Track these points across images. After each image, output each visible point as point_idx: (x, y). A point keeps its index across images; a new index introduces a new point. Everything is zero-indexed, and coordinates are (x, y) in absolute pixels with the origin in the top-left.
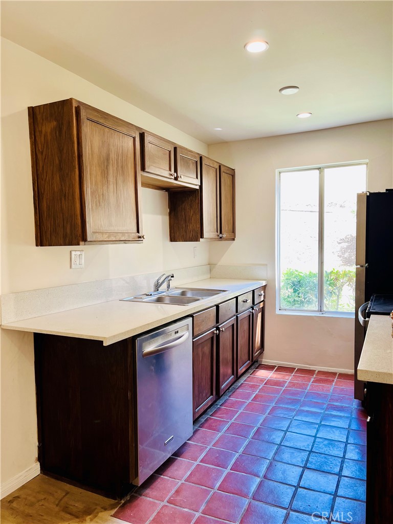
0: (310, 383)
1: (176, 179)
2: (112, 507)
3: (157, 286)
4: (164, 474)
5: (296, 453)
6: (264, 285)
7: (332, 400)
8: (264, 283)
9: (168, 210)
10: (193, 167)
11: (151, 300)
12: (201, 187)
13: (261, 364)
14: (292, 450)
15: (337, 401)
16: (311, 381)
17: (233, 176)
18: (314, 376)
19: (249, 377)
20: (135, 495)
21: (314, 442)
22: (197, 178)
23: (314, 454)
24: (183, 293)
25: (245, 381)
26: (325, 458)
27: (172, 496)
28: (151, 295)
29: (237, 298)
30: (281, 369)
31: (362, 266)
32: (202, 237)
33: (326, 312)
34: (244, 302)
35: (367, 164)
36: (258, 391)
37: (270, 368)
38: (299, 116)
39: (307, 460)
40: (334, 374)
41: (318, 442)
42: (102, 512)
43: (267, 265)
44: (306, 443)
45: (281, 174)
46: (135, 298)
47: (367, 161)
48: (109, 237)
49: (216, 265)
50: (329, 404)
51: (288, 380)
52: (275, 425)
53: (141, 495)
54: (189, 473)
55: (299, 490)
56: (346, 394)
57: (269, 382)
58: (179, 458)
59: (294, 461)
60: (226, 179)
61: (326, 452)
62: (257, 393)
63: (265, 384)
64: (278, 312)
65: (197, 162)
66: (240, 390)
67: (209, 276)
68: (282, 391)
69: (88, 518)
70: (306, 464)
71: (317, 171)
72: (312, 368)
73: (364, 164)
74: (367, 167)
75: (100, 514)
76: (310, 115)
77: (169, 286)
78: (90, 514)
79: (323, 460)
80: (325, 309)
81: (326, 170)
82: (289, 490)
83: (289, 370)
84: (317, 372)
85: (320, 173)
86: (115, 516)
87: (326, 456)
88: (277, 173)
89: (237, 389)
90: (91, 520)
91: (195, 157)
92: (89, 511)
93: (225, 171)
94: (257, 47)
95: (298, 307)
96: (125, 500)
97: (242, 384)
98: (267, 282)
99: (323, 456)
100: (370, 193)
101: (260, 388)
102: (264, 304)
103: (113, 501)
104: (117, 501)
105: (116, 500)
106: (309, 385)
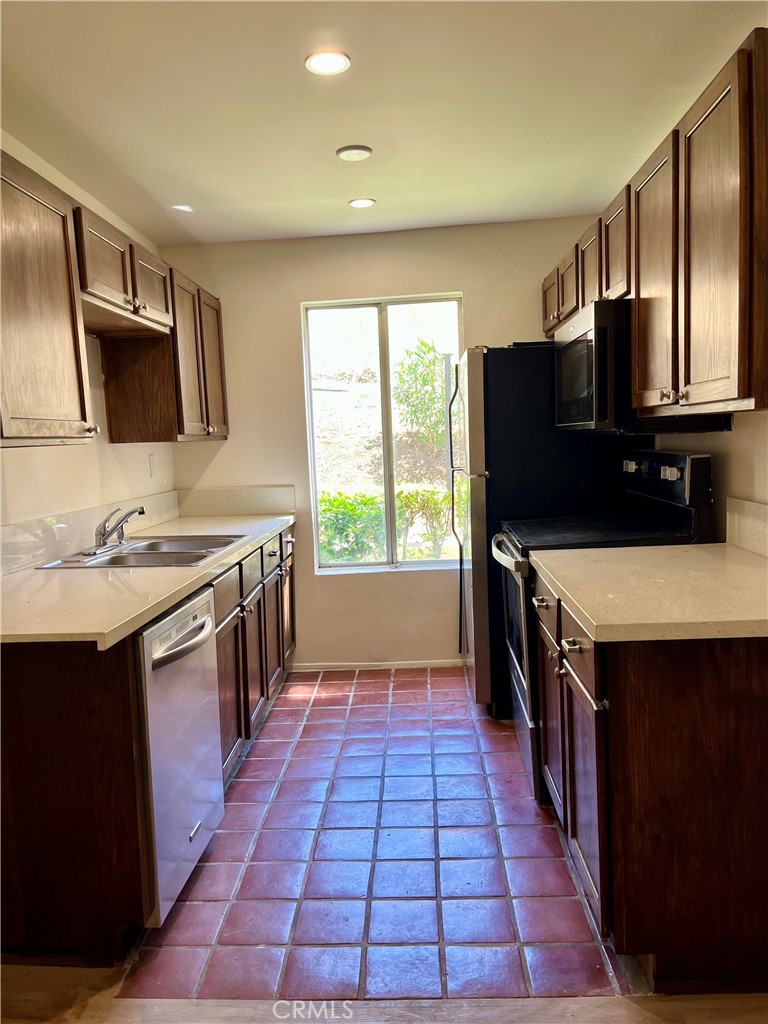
0: (391, 692)
1: (136, 311)
2: (110, 982)
3: (103, 536)
4: (190, 898)
5: (414, 808)
6: (291, 523)
7: (435, 713)
8: (291, 520)
9: (103, 377)
10: (159, 288)
11: (103, 563)
12: (173, 330)
13: (290, 674)
14: (405, 805)
15: (444, 712)
16: (391, 688)
17: (218, 312)
18: (392, 679)
19: (278, 698)
20: (147, 948)
21: (435, 784)
22: (167, 311)
23: (443, 803)
24: (152, 547)
25: (274, 706)
26: (463, 805)
27: (221, 932)
28: (95, 554)
29: (261, 548)
30: (330, 676)
31: (480, 476)
32: (181, 431)
33: (402, 564)
34: (271, 555)
35: (459, 300)
36: (305, 719)
37: (309, 677)
38: (354, 204)
39: (436, 815)
40: (422, 671)
41: (443, 783)
42: (92, 995)
43: (293, 486)
44: (424, 789)
45: (310, 312)
46: (66, 562)
47: (459, 294)
48: (39, 428)
49: (190, 489)
50: (434, 721)
51: (350, 691)
52: (361, 772)
53: (160, 946)
54: (238, 884)
55: (442, 863)
56: (454, 701)
57: (317, 702)
58: (208, 864)
59: (415, 821)
60: (208, 316)
61: (461, 796)
62: (304, 723)
63: (313, 705)
64: (318, 572)
65: (164, 278)
66: (272, 724)
67: (177, 513)
68: (348, 712)
69: (68, 1014)
70: (436, 822)
71: (375, 310)
72: (385, 665)
73: (454, 299)
74: (460, 304)
75: (92, 1001)
76: (370, 203)
77: (121, 536)
78: (70, 1006)
79: (460, 808)
80: (400, 558)
81: (391, 309)
82: (426, 868)
83: (346, 675)
84: (393, 671)
85: (380, 313)
86: (124, 994)
87: (462, 802)
88: (302, 311)
89: (266, 722)
90: (78, 1016)
91: (162, 269)
92: (65, 1002)
93: (208, 302)
94: (327, 63)
95: (349, 560)
96: (131, 961)
97: (271, 712)
98: (296, 518)
99: (457, 802)
100: (489, 349)
101: (307, 713)
102: (293, 559)
103: (107, 972)
104: (115, 969)
105: (112, 966)
106: (390, 695)
